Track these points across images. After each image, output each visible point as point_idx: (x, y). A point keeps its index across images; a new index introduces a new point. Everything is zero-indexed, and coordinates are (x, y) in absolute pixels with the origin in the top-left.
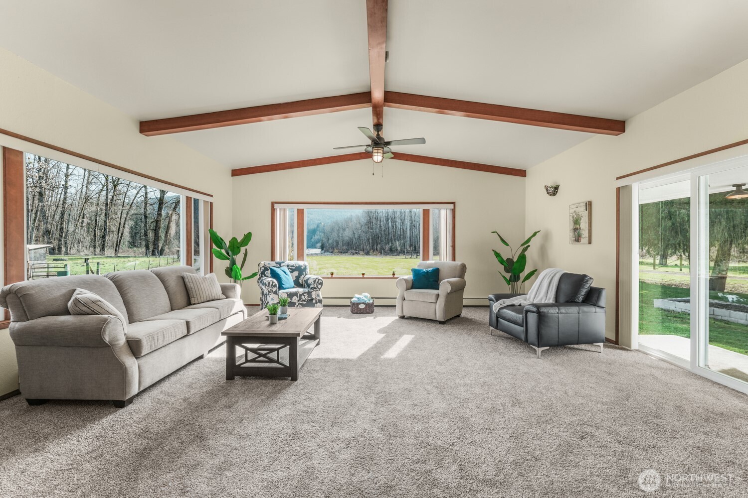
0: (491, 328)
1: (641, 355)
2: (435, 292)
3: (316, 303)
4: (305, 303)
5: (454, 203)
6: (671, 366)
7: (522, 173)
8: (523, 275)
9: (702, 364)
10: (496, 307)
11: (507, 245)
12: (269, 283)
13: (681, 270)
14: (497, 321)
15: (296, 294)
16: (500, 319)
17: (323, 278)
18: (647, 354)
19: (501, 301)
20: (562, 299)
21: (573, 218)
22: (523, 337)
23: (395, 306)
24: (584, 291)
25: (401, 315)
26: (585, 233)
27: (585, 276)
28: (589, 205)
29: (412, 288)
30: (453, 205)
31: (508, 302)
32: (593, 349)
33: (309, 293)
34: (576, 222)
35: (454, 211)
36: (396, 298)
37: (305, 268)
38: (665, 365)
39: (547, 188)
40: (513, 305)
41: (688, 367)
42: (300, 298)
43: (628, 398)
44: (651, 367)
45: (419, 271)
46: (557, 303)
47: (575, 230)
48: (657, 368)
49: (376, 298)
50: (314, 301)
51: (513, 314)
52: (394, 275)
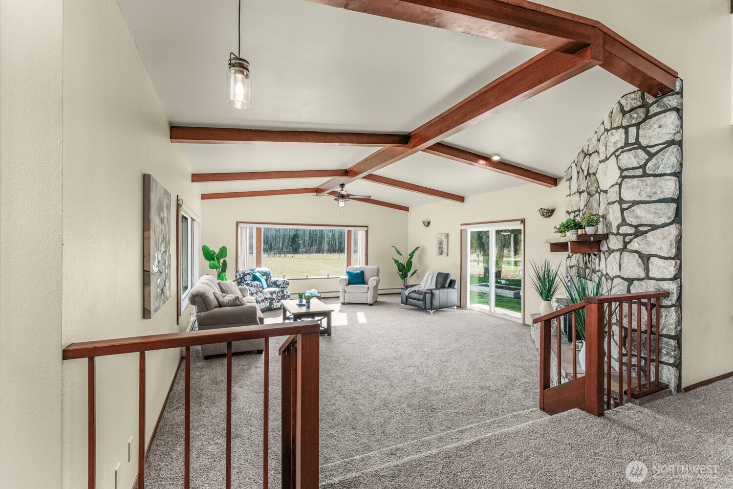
0: (403, 305)
1: (471, 311)
2: (366, 286)
3: (287, 298)
4: (280, 298)
5: (367, 227)
6: (482, 313)
7: (406, 209)
8: (409, 274)
9: (493, 311)
10: (407, 292)
11: (401, 255)
12: (257, 285)
13: (478, 264)
14: (407, 300)
15: (274, 292)
16: (408, 299)
17: (288, 279)
18: (473, 310)
19: (409, 289)
20: (439, 286)
21: (439, 241)
22: (423, 307)
23: (339, 297)
24: (448, 282)
25: (343, 302)
26: (445, 251)
27: (449, 274)
28: (447, 236)
29: (349, 284)
30: (367, 228)
31: (413, 289)
32: (452, 310)
33: (282, 291)
34: (441, 244)
35: (367, 232)
36: (339, 292)
37: (270, 273)
38: (480, 313)
39: (424, 222)
40: (415, 291)
41: (488, 313)
42: (277, 295)
43: (470, 324)
44: (475, 314)
45: (352, 273)
46: (437, 288)
47: (440, 248)
48: (478, 314)
49: (322, 292)
50: (285, 297)
51: (417, 295)
52: (328, 276)
